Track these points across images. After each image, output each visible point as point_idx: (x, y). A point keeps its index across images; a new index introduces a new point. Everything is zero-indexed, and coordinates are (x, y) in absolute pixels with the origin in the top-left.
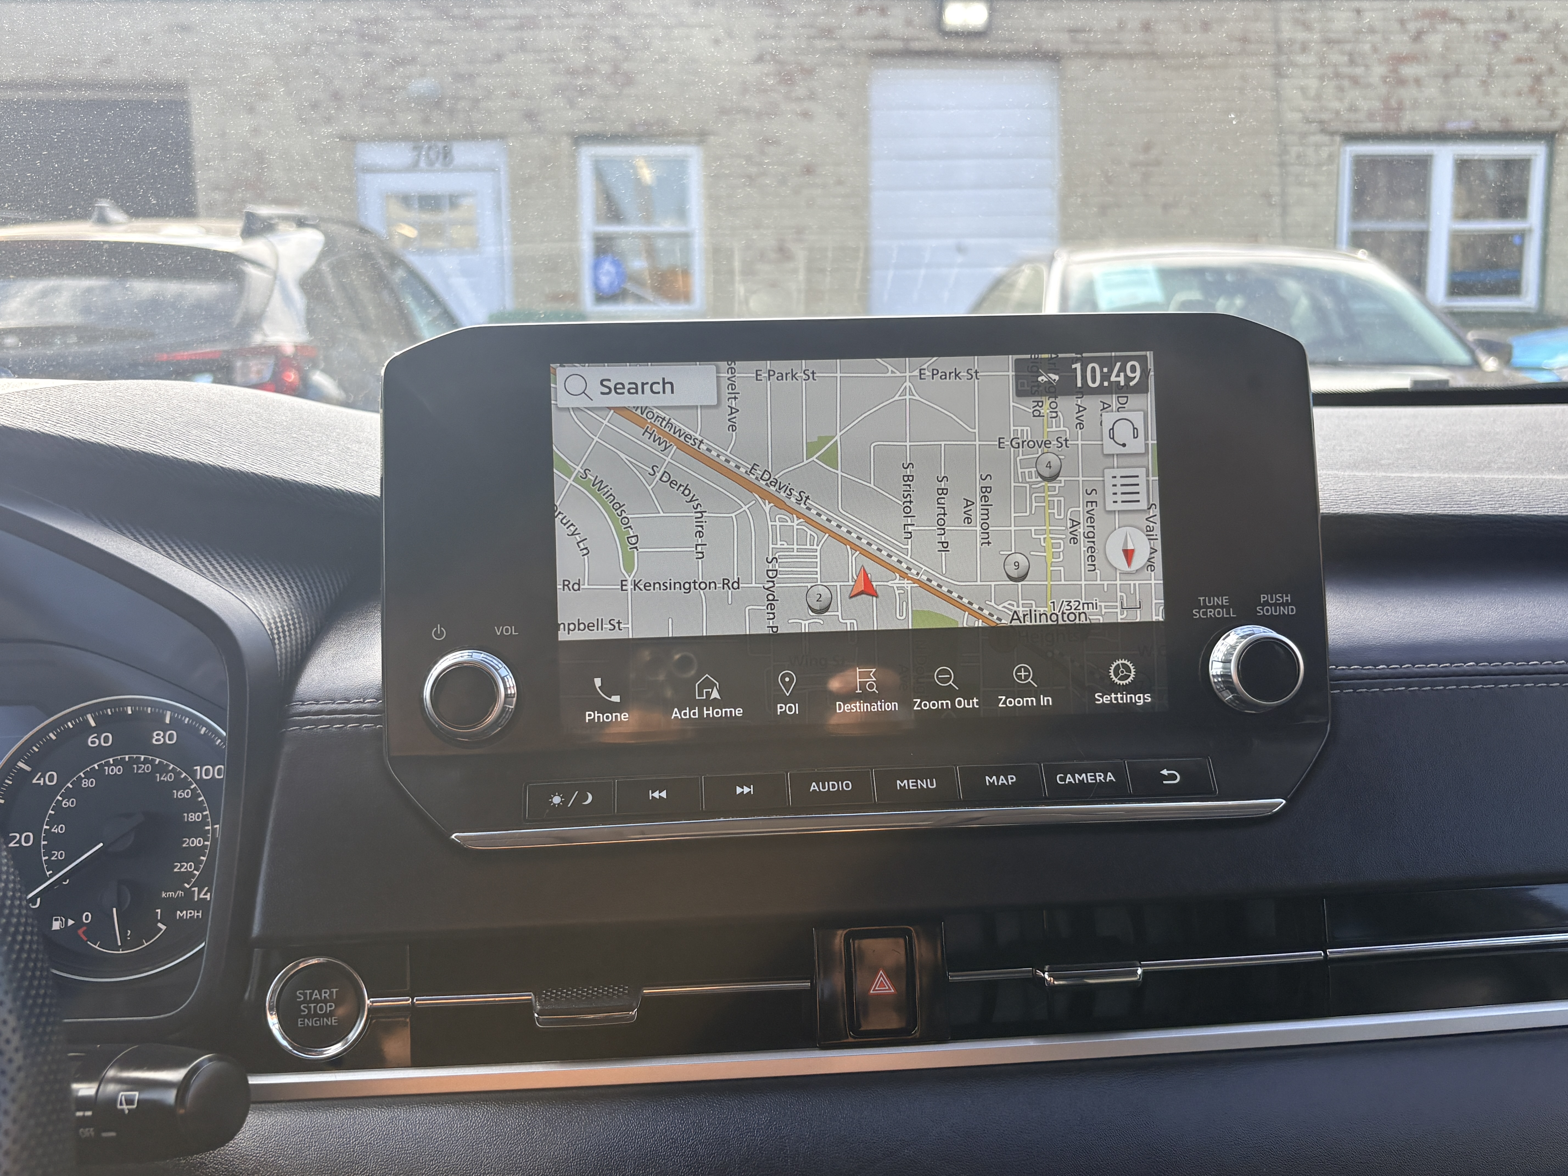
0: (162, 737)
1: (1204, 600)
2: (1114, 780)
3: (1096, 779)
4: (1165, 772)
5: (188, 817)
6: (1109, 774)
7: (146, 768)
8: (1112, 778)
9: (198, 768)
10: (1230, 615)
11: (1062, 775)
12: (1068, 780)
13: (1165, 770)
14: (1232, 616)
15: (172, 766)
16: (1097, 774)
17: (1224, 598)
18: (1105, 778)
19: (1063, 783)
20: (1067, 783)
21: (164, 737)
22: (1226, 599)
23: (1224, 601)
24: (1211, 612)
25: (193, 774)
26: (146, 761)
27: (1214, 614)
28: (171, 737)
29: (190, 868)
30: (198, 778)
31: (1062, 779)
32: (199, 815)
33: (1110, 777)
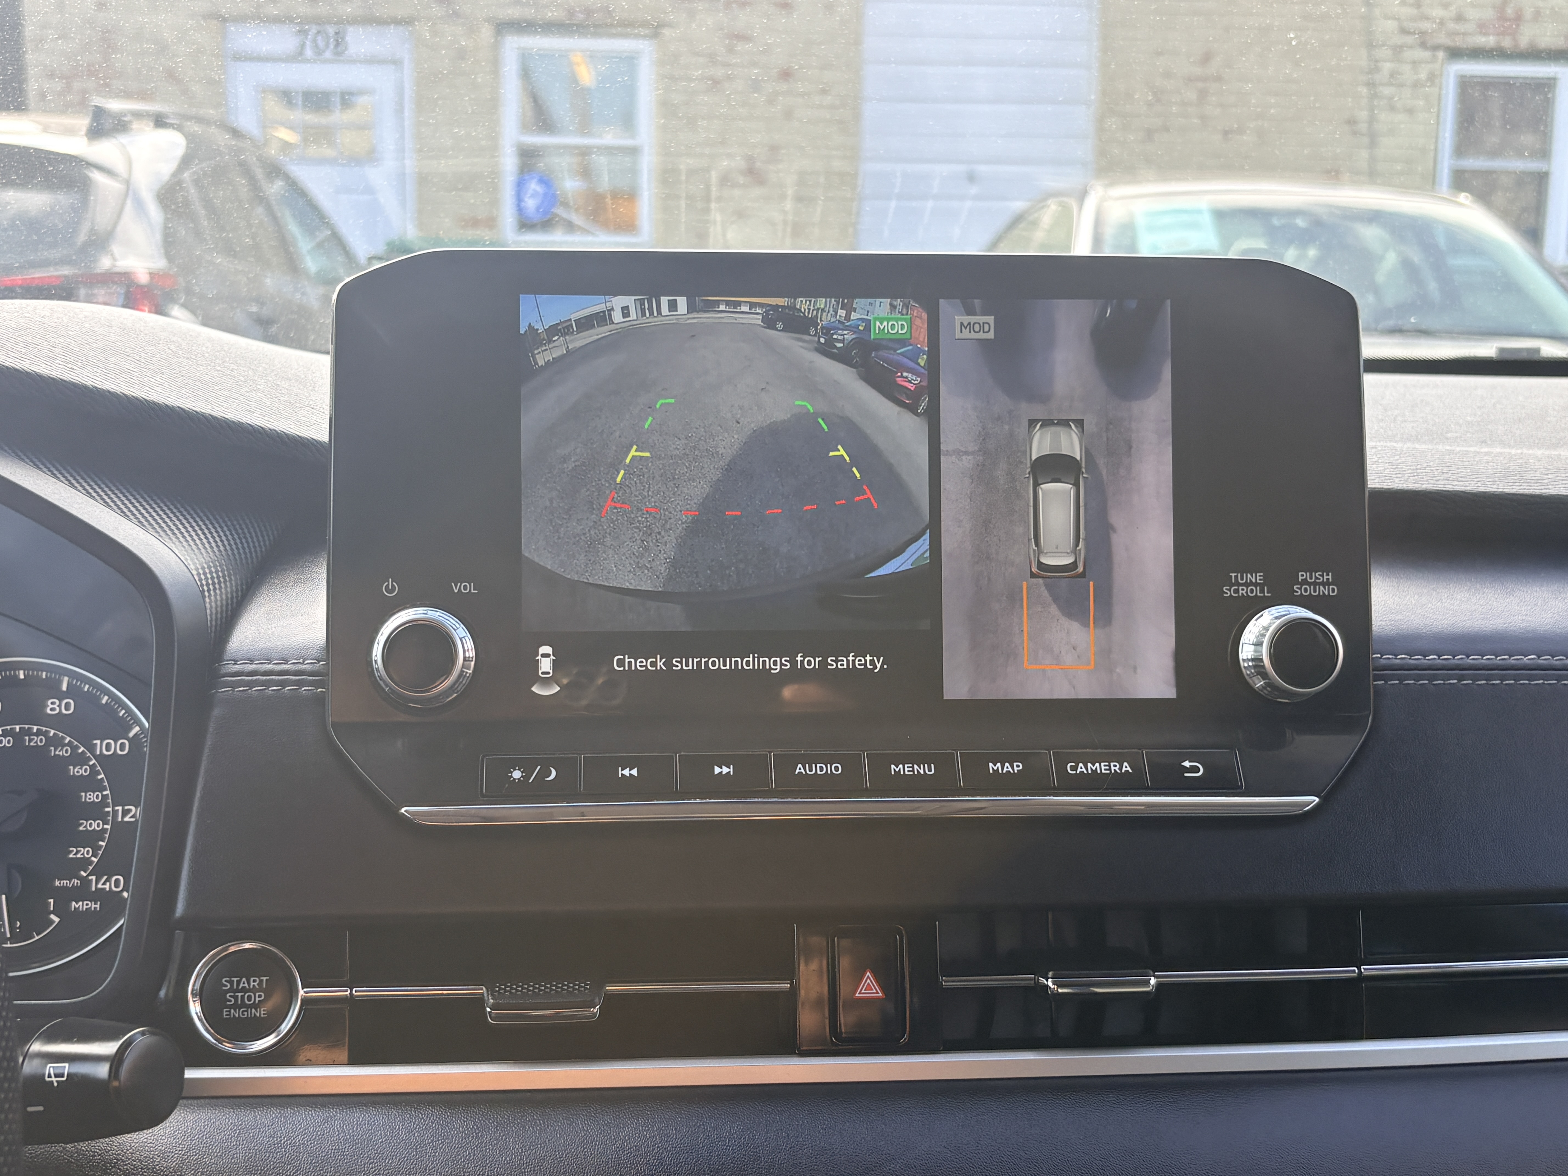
0: (58, 706)
1: (1236, 577)
2: (1130, 771)
3: (1110, 769)
4: (1187, 764)
5: (86, 796)
6: (1125, 764)
7: (39, 741)
8: (1129, 769)
9: (98, 742)
10: (1264, 593)
11: (1073, 764)
12: (1079, 770)
13: (1187, 761)
14: (1266, 594)
15: (68, 739)
16: (1112, 764)
17: (1258, 574)
18: (1121, 769)
19: (1074, 772)
20: (1078, 772)
21: (59, 706)
22: (1260, 576)
23: (1258, 578)
24: (1243, 590)
25: (91, 748)
26: (38, 734)
27: (1247, 592)
28: (67, 707)
29: (88, 854)
30: (98, 753)
31: (1074, 768)
32: (98, 795)
33: (1126, 767)
